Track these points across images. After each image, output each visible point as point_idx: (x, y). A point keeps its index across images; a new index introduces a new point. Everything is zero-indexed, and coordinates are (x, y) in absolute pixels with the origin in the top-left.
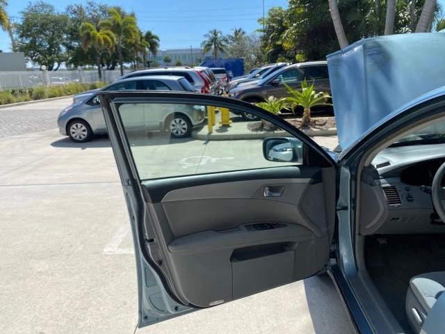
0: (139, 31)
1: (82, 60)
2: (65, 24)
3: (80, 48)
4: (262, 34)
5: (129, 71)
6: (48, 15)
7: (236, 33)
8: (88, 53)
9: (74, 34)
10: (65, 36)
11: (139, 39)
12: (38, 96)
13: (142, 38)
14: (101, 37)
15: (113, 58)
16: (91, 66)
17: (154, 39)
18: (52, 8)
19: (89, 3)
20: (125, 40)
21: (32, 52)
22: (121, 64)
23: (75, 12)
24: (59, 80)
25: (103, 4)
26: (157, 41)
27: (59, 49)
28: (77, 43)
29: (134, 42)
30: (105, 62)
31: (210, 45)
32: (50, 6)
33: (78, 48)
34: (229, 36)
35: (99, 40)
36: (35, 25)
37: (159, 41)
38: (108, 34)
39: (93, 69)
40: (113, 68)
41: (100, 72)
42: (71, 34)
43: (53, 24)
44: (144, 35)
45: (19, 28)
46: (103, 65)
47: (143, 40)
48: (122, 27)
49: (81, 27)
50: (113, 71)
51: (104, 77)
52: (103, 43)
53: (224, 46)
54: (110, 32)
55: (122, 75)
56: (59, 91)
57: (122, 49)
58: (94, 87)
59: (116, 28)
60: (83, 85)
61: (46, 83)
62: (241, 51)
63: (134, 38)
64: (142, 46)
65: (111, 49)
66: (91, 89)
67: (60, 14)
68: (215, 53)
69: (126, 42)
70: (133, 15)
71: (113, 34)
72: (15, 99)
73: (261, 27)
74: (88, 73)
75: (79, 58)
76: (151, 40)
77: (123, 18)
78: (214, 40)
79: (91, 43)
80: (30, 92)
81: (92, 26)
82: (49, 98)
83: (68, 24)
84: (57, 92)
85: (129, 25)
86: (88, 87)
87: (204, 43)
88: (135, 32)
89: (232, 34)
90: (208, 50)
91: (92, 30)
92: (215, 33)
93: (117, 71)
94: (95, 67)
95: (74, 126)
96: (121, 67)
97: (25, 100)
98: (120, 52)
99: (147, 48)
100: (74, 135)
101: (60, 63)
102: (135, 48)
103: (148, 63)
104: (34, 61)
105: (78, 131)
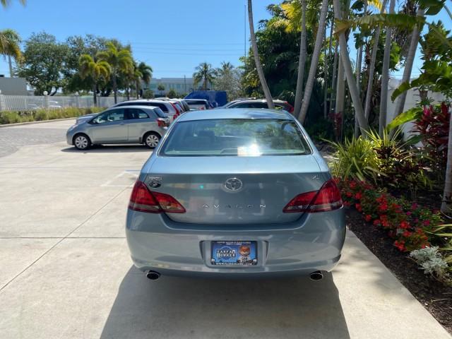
0: (134, 62)
1: (78, 86)
2: (65, 54)
4: (244, 70)
5: (122, 98)
6: (49, 45)
7: (225, 67)
8: (85, 81)
9: (72, 63)
10: (64, 64)
11: (133, 70)
12: (40, 118)
13: (136, 68)
14: (98, 68)
15: (106, 86)
16: (86, 92)
17: (147, 70)
18: (53, 39)
19: (89, 36)
20: (120, 69)
21: (31, 77)
22: (115, 91)
23: (75, 43)
24: (56, 104)
25: (102, 37)
26: (150, 71)
27: (58, 76)
28: (74, 71)
29: (127, 72)
30: (100, 89)
31: (201, 77)
32: (52, 37)
33: (75, 75)
34: (219, 69)
35: (96, 71)
36: (37, 54)
37: (152, 71)
38: (105, 66)
39: (88, 94)
40: (107, 95)
41: (95, 98)
42: (70, 62)
43: (53, 53)
44: (138, 65)
45: (25, 55)
46: (98, 92)
47: (137, 70)
48: (117, 57)
49: (80, 58)
50: (107, 98)
51: (99, 103)
52: (99, 73)
53: (214, 78)
54: (107, 64)
55: (116, 103)
56: (59, 114)
57: (116, 77)
58: (89, 112)
59: (112, 60)
60: (79, 109)
61: (46, 106)
62: (227, 84)
63: (129, 68)
64: (135, 75)
65: (107, 78)
66: (86, 113)
67: (61, 44)
68: (205, 84)
69: (121, 71)
70: (128, 48)
71: (109, 66)
72: (21, 120)
73: (243, 64)
74: (84, 99)
75: (75, 85)
76: (144, 71)
77: (119, 50)
78: (204, 72)
79: (89, 72)
80: (34, 114)
81: (90, 58)
82: (50, 119)
83: (68, 54)
84: (57, 115)
85: (124, 58)
86: (84, 112)
87: (195, 74)
88: (128, 63)
89: (221, 67)
90: (198, 81)
91: (90, 61)
92: (206, 66)
93: (111, 99)
94: (90, 92)
95: (78, 138)
96: (115, 94)
97: (30, 121)
98: (114, 80)
99: (140, 78)
100: (77, 145)
101: (57, 88)
102: (129, 78)
103: (141, 91)
104: (33, 85)
105: (81, 142)
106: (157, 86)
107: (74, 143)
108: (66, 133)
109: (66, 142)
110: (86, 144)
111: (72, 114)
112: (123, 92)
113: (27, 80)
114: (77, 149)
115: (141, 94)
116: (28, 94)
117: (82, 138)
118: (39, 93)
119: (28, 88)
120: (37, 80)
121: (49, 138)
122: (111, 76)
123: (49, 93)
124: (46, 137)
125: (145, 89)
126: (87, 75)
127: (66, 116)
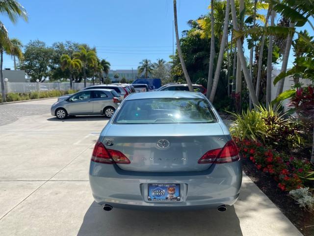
0: (98, 59)
1: (60, 76)
2: (52, 54)
3: (59, 68)
4: (172, 64)
5: (89, 83)
6: (41, 48)
7: (160, 62)
8: (64, 72)
9: (56, 60)
10: (50, 61)
11: (97, 65)
12: (34, 97)
13: (99, 63)
14: (74, 63)
15: (78, 76)
16: (65, 79)
17: (107, 65)
18: (44, 44)
19: (68, 42)
21: (28, 70)
22: (85, 79)
23: (58, 47)
24: (44, 88)
25: (76, 43)
27: (47, 69)
28: (57, 66)
29: (93, 66)
30: (74, 77)
31: (144, 69)
32: (43, 43)
34: (155, 64)
35: (72, 65)
36: (33, 54)
37: (110, 65)
38: (78, 62)
39: (66, 81)
40: (79, 82)
41: (71, 84)
42: (55, 60)
43: (43, 54)
44: (100, 61)
45: (24, 55)
46: (73, 80)
47: (100, 65)
48: (87, 56)
49: (62, 57)
50: (79, 83)
51: (74, 87)
52: (74, 66)
53: (152, 70)
54: (79, 60)
55: (85, 87)
56: (46, 95)
57: (86, 70)
58: (67, 93)
59: (83, 58)
60: (60, 91)
61: (38, 89)
62: (160, 74)
63: (94, 64)
64: (98, 68)
65: (79, 70)
66: (65, 94)
67: (49, 48)
68: (146, 73)
69: (89, 65)
70: (94, 50)
71: (80, 62)
72: (20, 99)
73: (172, 60)
74: (64, 84)
75: (58, 75)
76: (105, 65)
77: (88, 51)
78: (146, 66)
79: (67, 66)
80: (29, 95)
81: (68, 57)
82: (40, 98)
83: (53, 54)
84: (45, 95)
85: (91, 56)
86: (63, 93)
87: (139, 67)
88: (94, 60)
89: (157, 62)
90: (142, 72)
91: (68, 59)
92: (146, 62)
93: (82, 84)
94: (68, 80)
95: (59, 111)
96: (85, 80)
97: (27, 99)
98: (84, 72)
99: (102, 70)
100: (58, 116)
101: (45, 77)
102: (95, 70)
103: (103, 78)
104: (29, 75)
105: (61, 114)
106: (114, 76)
107: (56, 115)
108: (50, 107)
109: (50, 114)
110: (64, 115)
111: (55, 95)
112: (91, 79)
113: (26, 72)
114: (58, 119)
115: (103, 81)
116: (26, 81)
117: (62, 111)
118: (33, 80)
119: (26, 77)
120: (32, 72)
121: (39, 111)
122: (82, 69)
123: (40, 80)
124: (36, 111)
125: (105, 77)
126: (66, 68)
127: (51, 96)
